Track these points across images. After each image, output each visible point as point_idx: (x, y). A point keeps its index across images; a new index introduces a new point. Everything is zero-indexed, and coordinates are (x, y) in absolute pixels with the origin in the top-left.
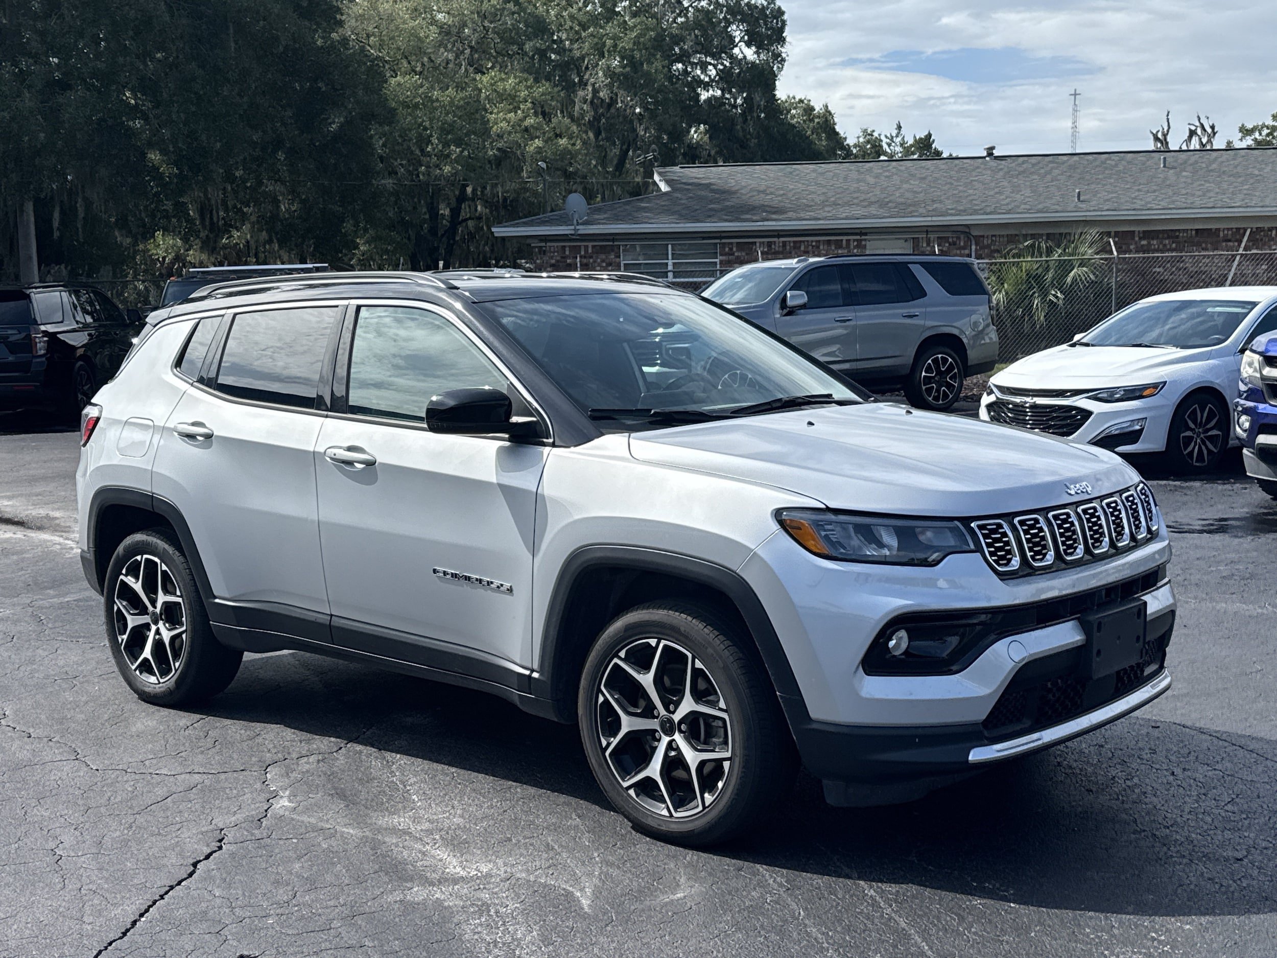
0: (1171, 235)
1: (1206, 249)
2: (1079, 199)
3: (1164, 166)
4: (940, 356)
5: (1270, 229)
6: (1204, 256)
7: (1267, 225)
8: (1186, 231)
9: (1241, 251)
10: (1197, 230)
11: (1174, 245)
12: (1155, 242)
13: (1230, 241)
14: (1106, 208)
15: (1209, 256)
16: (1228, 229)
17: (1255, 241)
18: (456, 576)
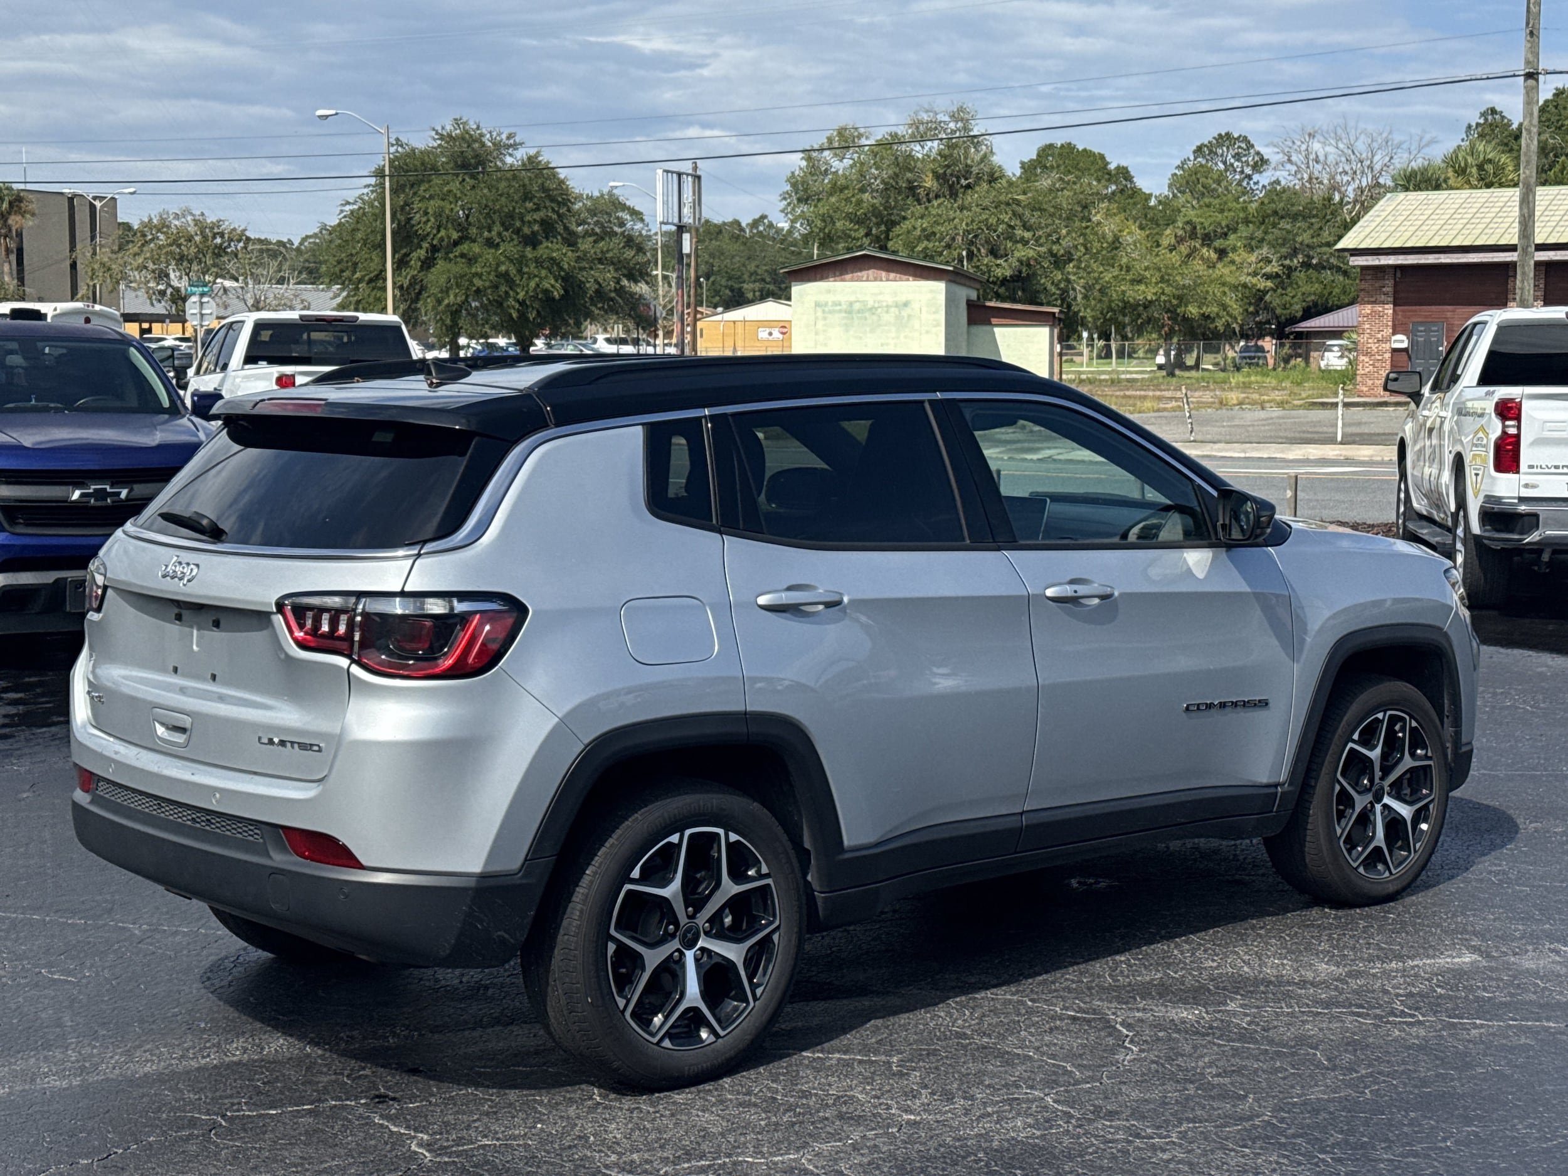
18: (1209, 706)
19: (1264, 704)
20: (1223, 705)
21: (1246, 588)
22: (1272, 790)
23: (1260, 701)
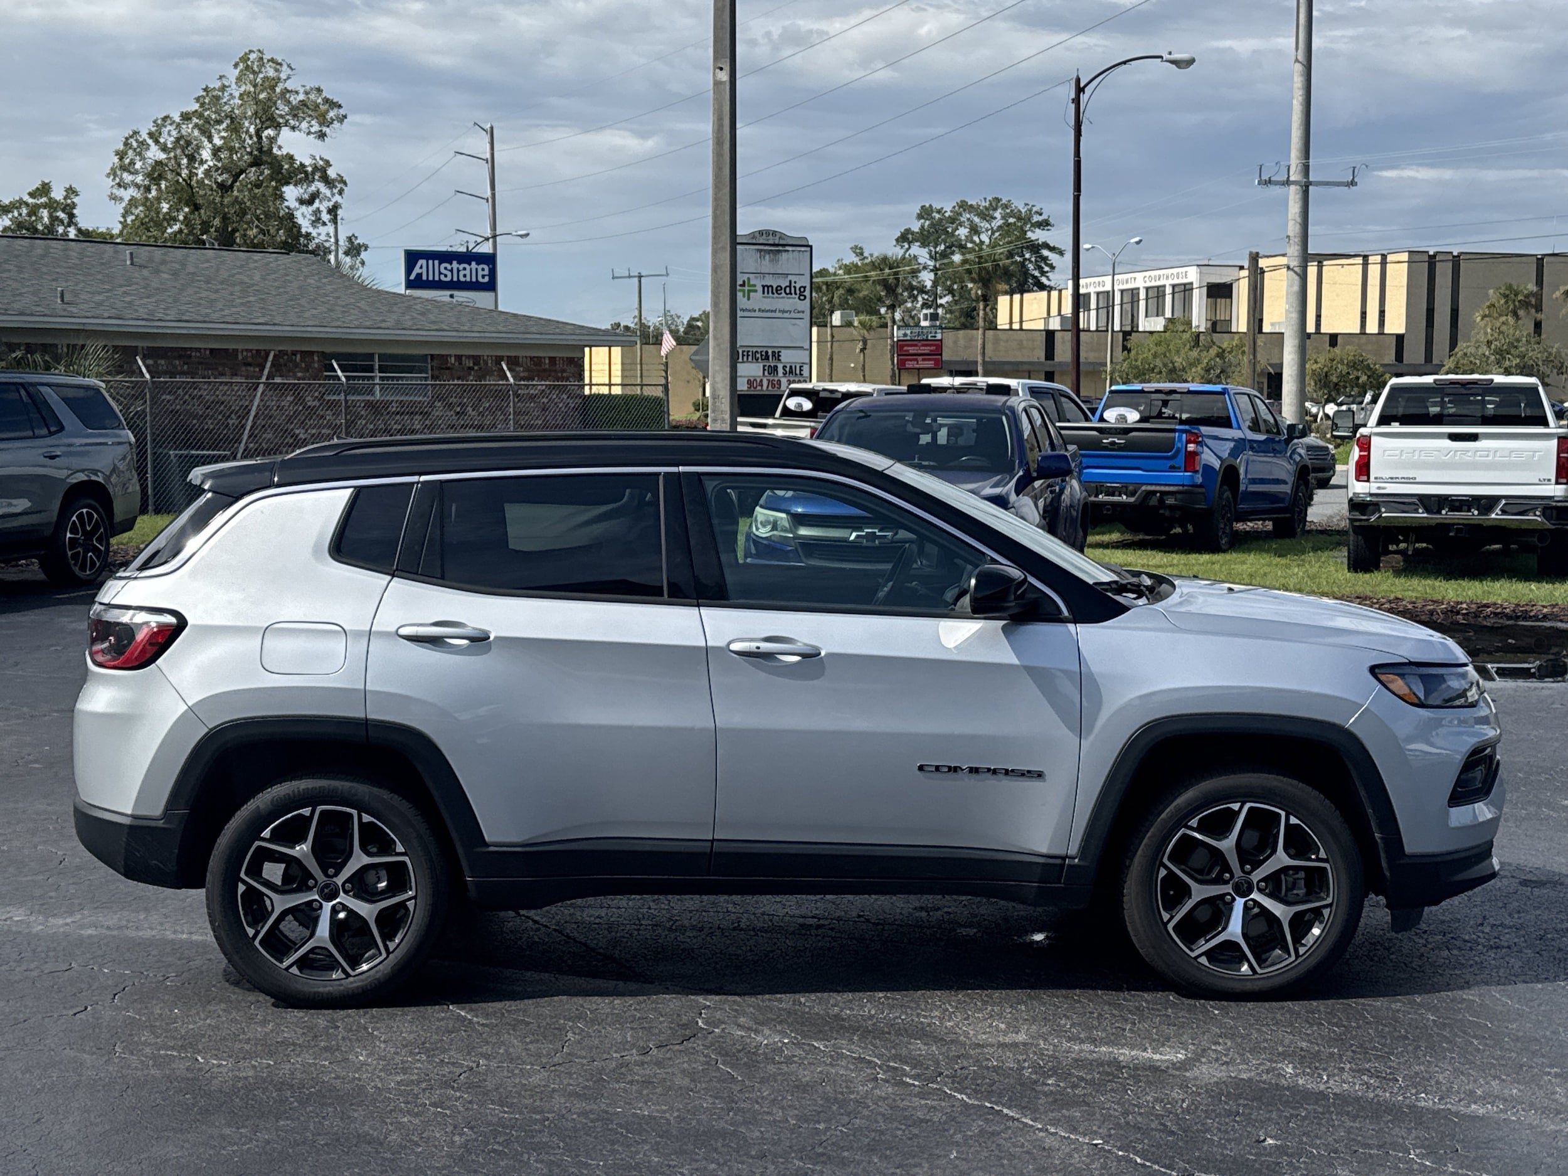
0: (183, 354)
1: (222, 374)
2: (62, 300)
3: (132, 264)
4: (85, 510)
5: (294, 353)
6: (221, 383)
7: (289, 348)
8: (198, 350)
9: (263, 380)
10: (212, 350)
11: (186, 367)
12: (163, 362)
13: (250, 365)
14: (106, 315)
15: (226, 383)
16: (247, 350)
17: (277, 368)
18: (955, 769)
19: (1040, 775)
20: (974, 770)
21: (1016, 661)
22: (1059, 861)
23: (1029, 772)
